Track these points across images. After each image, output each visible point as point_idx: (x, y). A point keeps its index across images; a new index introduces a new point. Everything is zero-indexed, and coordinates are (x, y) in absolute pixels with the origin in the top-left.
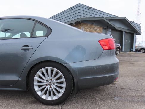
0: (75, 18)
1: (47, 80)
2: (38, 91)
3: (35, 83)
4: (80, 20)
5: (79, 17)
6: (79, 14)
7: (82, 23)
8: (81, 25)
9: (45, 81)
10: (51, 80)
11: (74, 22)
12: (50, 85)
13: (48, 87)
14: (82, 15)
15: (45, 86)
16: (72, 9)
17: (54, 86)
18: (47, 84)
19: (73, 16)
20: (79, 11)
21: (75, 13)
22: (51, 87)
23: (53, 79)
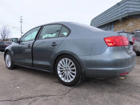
0: (122, 14)
1: (65, 68)
2: (60, 74)
3: (58, 69)
4: (127, 15)
5: (126, 12)
6: (127, 9)
7: (131, 19)
8: (129, 21)
9: (64, 68)
10: (68, 67)
11: (120, 18)
12: (66, 71)
13: (66, 72)
14: (130, 9)
15: (64, 71)
16: (119, 4)
17: (69, 72)
18: (65, 70)
19: (119, 12)
20: (127, 6)
21: (122, 8)
22: (67, 73)
23: (69, 67)
